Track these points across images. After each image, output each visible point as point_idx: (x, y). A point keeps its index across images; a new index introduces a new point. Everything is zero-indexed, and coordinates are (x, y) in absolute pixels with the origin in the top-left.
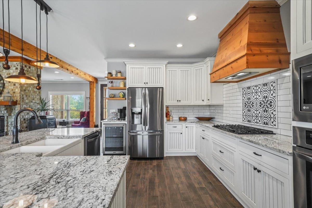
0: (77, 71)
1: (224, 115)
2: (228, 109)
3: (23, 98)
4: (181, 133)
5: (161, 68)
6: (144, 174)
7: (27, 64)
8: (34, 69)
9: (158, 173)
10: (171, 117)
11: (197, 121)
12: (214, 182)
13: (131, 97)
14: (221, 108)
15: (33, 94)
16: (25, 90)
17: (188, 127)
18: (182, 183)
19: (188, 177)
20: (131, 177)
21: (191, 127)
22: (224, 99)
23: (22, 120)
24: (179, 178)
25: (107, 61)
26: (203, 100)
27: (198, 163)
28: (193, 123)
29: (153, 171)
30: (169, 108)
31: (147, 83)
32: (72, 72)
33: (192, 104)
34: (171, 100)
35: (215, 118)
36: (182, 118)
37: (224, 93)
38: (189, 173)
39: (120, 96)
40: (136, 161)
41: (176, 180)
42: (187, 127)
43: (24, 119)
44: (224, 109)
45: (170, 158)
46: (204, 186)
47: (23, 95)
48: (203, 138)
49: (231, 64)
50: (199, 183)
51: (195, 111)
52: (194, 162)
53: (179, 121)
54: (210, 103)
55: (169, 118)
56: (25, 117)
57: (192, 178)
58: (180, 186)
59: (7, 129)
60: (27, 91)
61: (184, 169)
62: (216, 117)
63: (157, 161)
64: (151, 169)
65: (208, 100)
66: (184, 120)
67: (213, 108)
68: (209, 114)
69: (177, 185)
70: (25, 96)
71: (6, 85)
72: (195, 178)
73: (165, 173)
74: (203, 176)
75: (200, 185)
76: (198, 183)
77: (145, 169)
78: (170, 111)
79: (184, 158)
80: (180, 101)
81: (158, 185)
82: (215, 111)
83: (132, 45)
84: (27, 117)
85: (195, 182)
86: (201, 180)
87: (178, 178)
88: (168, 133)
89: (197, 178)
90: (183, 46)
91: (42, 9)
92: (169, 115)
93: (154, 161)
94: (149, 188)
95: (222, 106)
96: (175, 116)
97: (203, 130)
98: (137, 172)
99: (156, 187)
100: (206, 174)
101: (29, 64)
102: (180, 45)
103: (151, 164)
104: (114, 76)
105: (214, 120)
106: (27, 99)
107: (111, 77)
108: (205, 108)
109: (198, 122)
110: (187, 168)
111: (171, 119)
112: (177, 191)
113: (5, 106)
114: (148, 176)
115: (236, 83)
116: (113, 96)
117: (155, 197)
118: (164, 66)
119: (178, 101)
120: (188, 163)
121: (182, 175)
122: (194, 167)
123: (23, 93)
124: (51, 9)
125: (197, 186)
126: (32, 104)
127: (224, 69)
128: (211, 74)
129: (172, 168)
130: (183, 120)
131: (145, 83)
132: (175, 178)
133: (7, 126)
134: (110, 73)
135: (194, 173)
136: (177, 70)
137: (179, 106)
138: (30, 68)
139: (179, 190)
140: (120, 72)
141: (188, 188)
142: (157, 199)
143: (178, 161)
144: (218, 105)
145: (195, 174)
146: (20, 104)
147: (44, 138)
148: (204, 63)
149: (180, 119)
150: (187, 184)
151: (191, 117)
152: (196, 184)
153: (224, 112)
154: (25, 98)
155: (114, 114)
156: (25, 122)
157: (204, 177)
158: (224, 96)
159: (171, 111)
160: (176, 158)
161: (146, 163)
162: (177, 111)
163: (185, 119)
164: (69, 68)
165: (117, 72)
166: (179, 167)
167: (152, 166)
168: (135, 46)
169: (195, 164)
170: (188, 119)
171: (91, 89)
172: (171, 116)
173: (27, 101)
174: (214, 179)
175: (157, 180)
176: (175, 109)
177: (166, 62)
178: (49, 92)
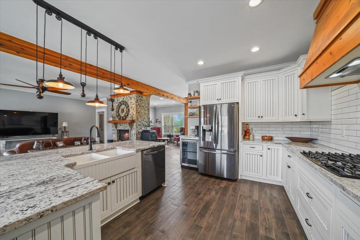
0: (172, 96)
1: (332, 136)
2: (338, 127)
3: (138, 118)
4: (261, 156)
5: (236, 81)
6: (205, 194)
7: (141, 95)
8: (145, 98)
9: (220, 198)
10: (251, 136)
11: (288, 142)
12: (294, 235)
13: (209, 114)
14: (328, 127)
15: (144, 115)
16: (139, 113)
17: (271, 149)
18: (242, 220)
19: (255, 213)
20: (190, 194)
21: (276, 150)
22: (333, 112)
23: (137, 133)
24: (243, 211)
25: (188, 84)
26: (296, 115)
27: (281, 197)
28: (278, 145)
29: (216, 193)
30: (250, 125)
31: (220, 99)
32: (168, 97)
33: (280, 120)
34: (250, 117)
35: (317, 139)
36: (266, 137)
37: (333, 103)
38: (260, 208)
39: (197, 114)
40: (206, 178)
41: (237, 213)
42: (269, 149)
43: (139, 132)
44: (333, 126)
45: (245, 181)
46: (274, 237)
47: (137, 116)
48: (288, 166)
49: (329, 49)
50: (268, 229)
51: (286, 129)
52: (275, 194)
53: (262, 141)
54: (305, 119)
55: (248, 136)
56: (139, 131)
57: (261, 217)
58: (238, 223)
59: (131, 138)
60: (140, 113)
61: (256, 200)
62: (319, 138)
63: (228, 182)
64: (216, 191)
65: (303, 114)
66: (268, 140)
67: (314, 126)
68: (309, 133)
69: (235, 221)
70: (139, 117)
71: (130, 110)
72: (265, 218)
73: (228, 199)
74: (280, 220)
75: (268, 233)
76: (266, 229)
77: (209, 189)
78: (250, 129)
79: (262, 186)
80: (262, 117)
81: (212, 213)
82: (319, 130)
83: (201, 63)
84: (140, 131)
85: (262, 225)
86: (274, 224)
87: (241, 211)
88: (244, 154)
89: (268, 220)
90: (259, 50)
91: (116, 49)
92: (249, 133)
93: (224, 182)
94: (200, 213)
95: (329, 122)
96: (257, 134)
97: (289, 156)
98: (199, 190)
99: (207, 215)
100: (287, 218)
101: (142, 95)
102: (255, 49)
103: (219, 185)
104: (192, 96)
105: (316, 142)
106: (140, 119)
107: (190, 97)
108: (302, 126)
109: (288, 144)
110: (261, 201)
111: (251, 138)
112: (230, 229)
113: (129, 123)
114: (207, 198)
115: (356, 85)
116: (191, 114)
117: (198, 227)
118: (240, 78)
119: (259, 117)
120: (266, 194)
121: (248, 208)
122: (271, 201)
123: (137, 114)
124: (124, 48)
125: (262, 232)
126: (143, 122)
127: (318, 61)
128: (300, 76)
129: (240, 196)
130: (266, 140)
131: (218, 100)
132: (236, 211)
133: (130, 136)
134: (190, 94)
135: (268, 210)
136: (259, 80)
137: (262, 123)
138: (142, 97)
139: (233, 228)
140: (197, 92)
141: (246, 231)
142: (199, 231)
143: (253, 187)
144: (323, 121)
145: (268, 213)
146: (136, 122)
147: (114, 148)
148: (297, 65)
149: (264, 139)
150: (249, 224)
151: (280, 136)
152: (261, 229)
153: (333, 131)
154: (139, 118)
155: (192, 130)
156: (139, 134)
157: (281, 222)
158: (333, 107)
159: (252, 129)
160: (253, 183)
161: (214, 182)
162: (260, 129)
163: (271, 139)
164: (164, 94)
165: (195, 92)
166: (250, 197)
167: (218, 187)
168: (204, 63)
169: (274, 197)
170: (275, 138)
171: (185, 109)
172: (252, 134)
173: (140, 120)
174: (297, 230)
175: (213, 207)
176: (256, 126)
177: (241, 73)
178: (162, 114)
